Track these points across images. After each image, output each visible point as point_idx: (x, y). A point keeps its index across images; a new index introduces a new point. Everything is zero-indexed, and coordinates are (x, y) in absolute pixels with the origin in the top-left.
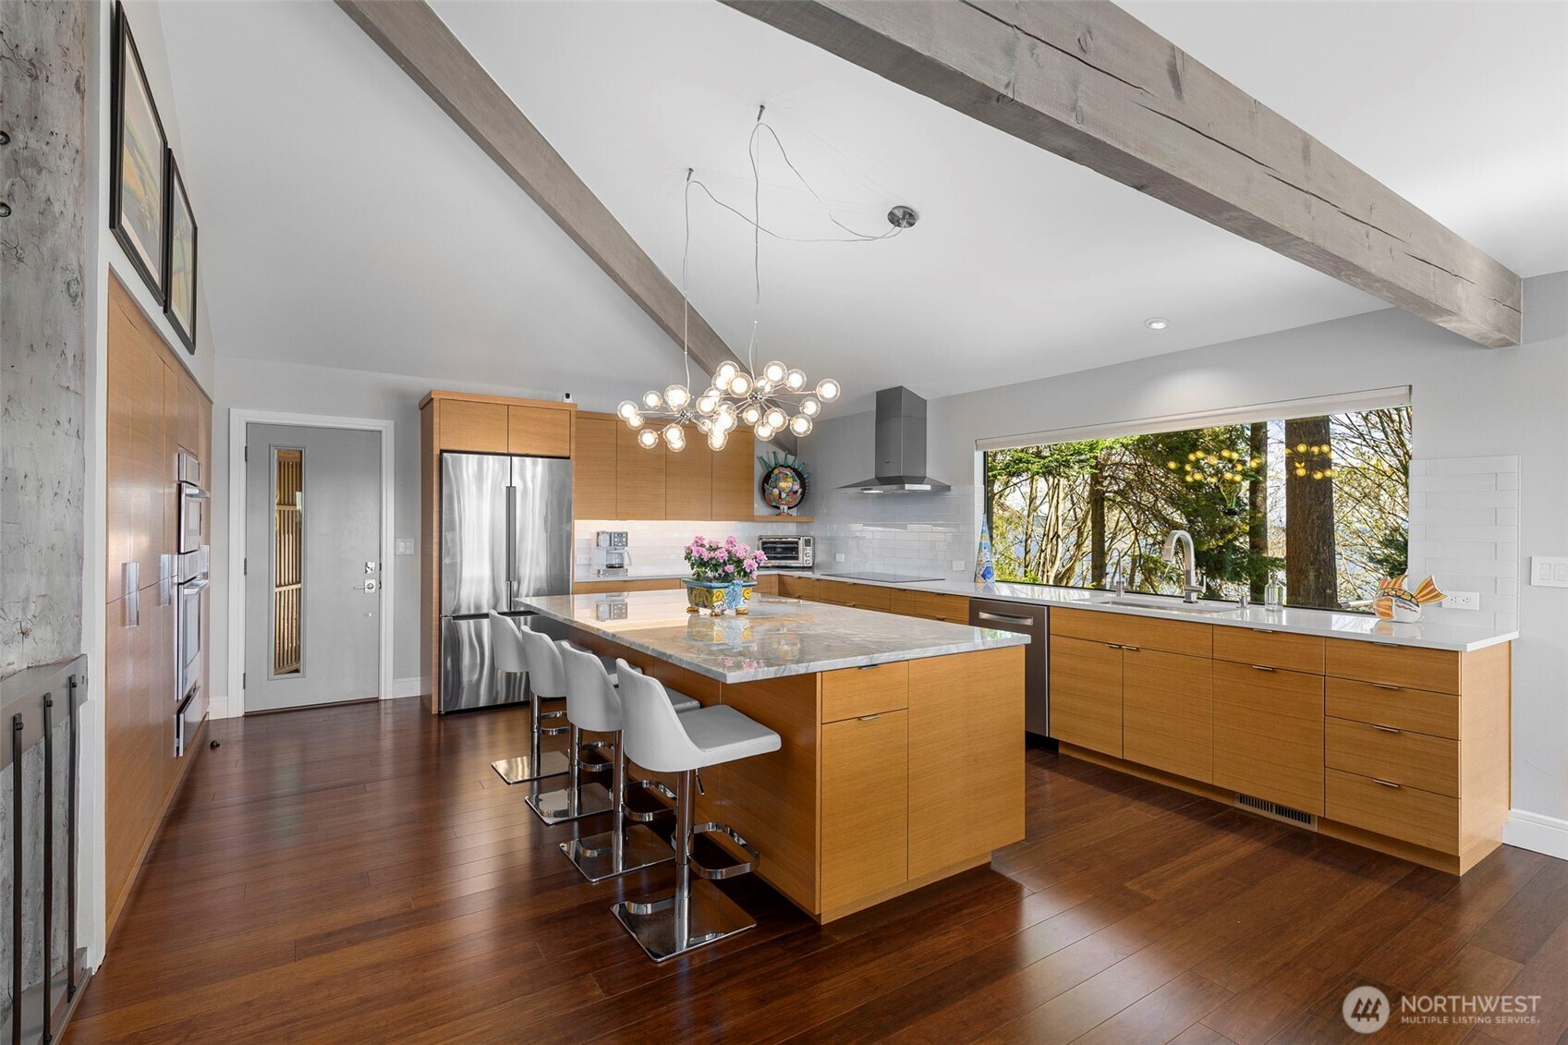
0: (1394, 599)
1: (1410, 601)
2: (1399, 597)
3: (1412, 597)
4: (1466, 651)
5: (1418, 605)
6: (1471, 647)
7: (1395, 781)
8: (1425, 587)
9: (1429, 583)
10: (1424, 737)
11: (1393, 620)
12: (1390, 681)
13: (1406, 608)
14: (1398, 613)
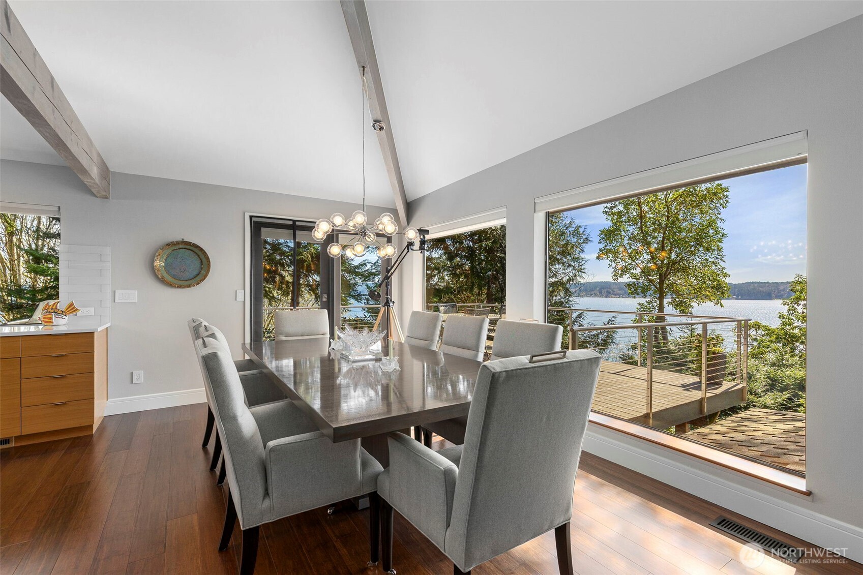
0: (53, 314)
1: (62, 314)
2: (56, 312)
3: (63, 312)
4: (97, 331)
5: (66, 316)
6: (100, 329)
7: (63, 401)
8: (69, 307)
9: (72, 304)
10: (78, 375)
11: (54, 324)
12: (60, 352)
13: (60, 318)
14: (55, 320)
